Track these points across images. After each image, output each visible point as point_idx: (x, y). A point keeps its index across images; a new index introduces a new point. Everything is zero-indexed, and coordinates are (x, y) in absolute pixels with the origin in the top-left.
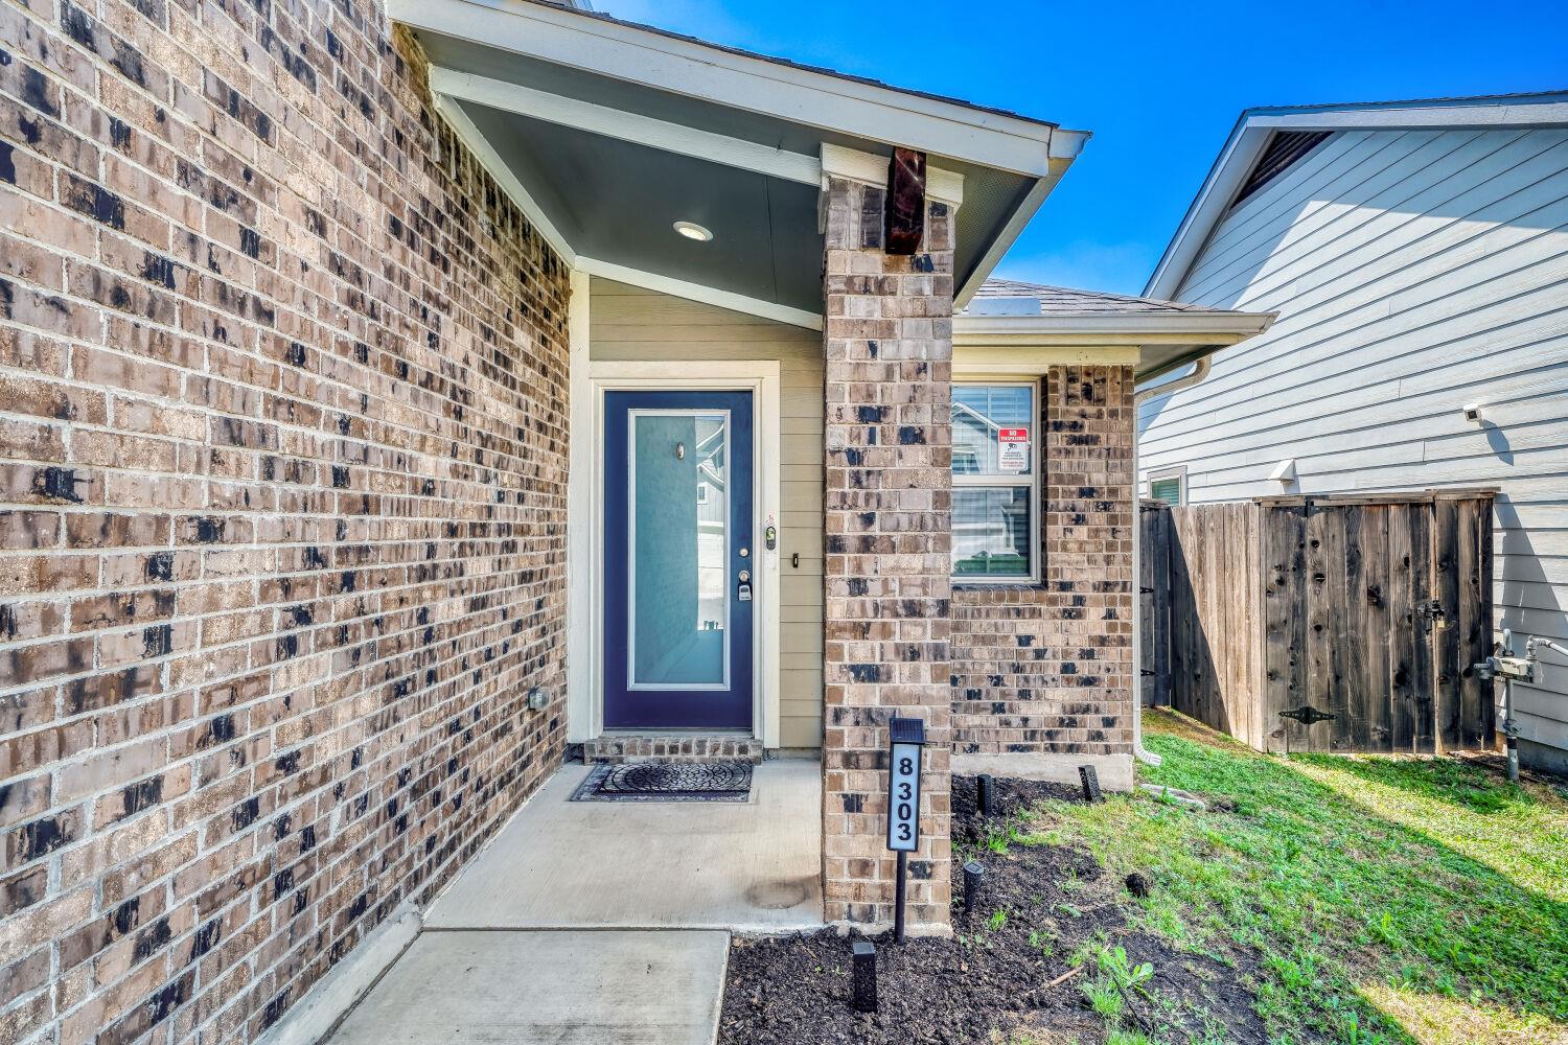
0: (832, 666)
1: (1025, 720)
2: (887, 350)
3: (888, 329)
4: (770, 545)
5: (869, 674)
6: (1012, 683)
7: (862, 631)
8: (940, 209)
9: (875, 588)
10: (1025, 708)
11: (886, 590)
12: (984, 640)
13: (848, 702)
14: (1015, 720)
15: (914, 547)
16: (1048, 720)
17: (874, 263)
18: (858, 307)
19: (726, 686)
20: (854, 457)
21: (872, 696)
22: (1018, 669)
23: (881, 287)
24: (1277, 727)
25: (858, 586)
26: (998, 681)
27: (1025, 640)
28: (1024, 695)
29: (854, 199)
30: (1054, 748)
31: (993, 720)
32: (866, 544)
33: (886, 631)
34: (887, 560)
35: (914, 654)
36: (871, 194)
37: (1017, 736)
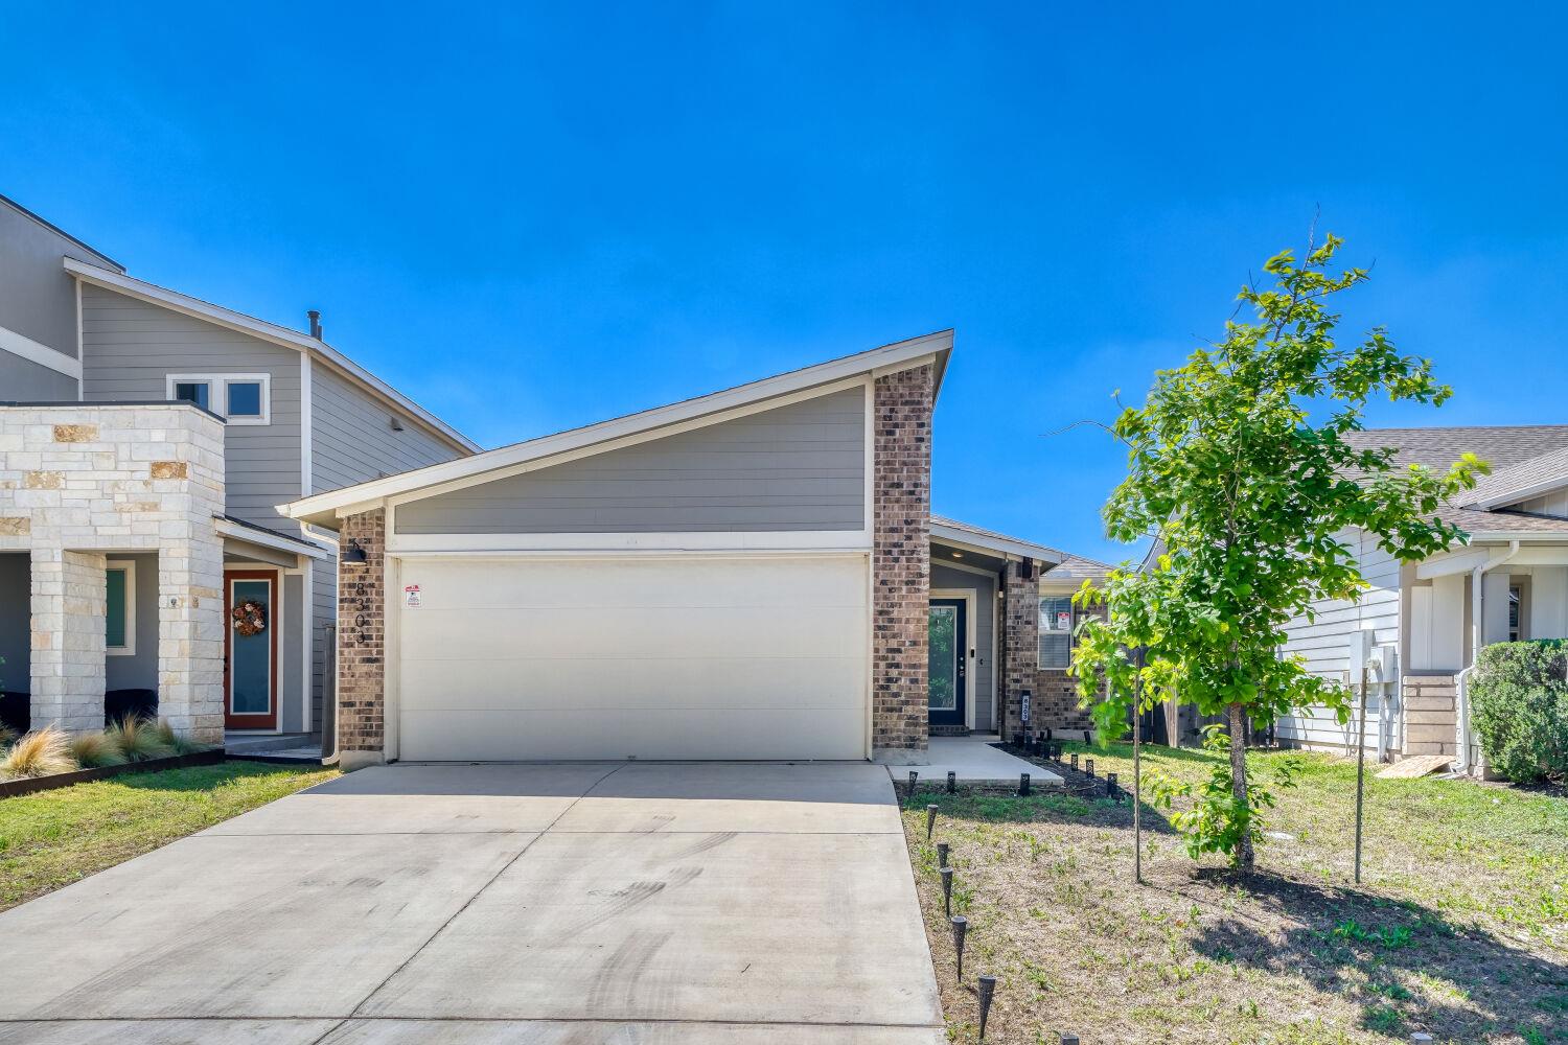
0: (1007, 679)
1: (1066, 718)
2: (1022, 601)
3: (1022, 596)
4: (973, 656)
5: (1016, 681)
6: (1062, 705)
7: (1015, 671)
8: (1036, 567)
9: (1018, 660)
10: (1067, 714)
11: (1021, 660)
12: (1052, 690)
13: (1011, 688)
14: (1062, 718)
15: (1029, 650)
16: (1075, 718)
17: (1019, 580)
18: (1015, 591)
19: (954, 708)
20: (1014, 628)
21: (1018, 686)
22: (1064, 700)
23: (1021, 586)
24: (1182, 737)
25: (1014, 660)
26: (1056, 704)
27: (1067, 690)
28: (1066, 709)
29: (1015, 565)
30: (1077, 728)
31: (1054, 718)
32: (1017, 649)
33: (1022, 671)
34: (1021, 653)
35: (1028, 676)
36: (1019, 563)
37: (1063, 724)
